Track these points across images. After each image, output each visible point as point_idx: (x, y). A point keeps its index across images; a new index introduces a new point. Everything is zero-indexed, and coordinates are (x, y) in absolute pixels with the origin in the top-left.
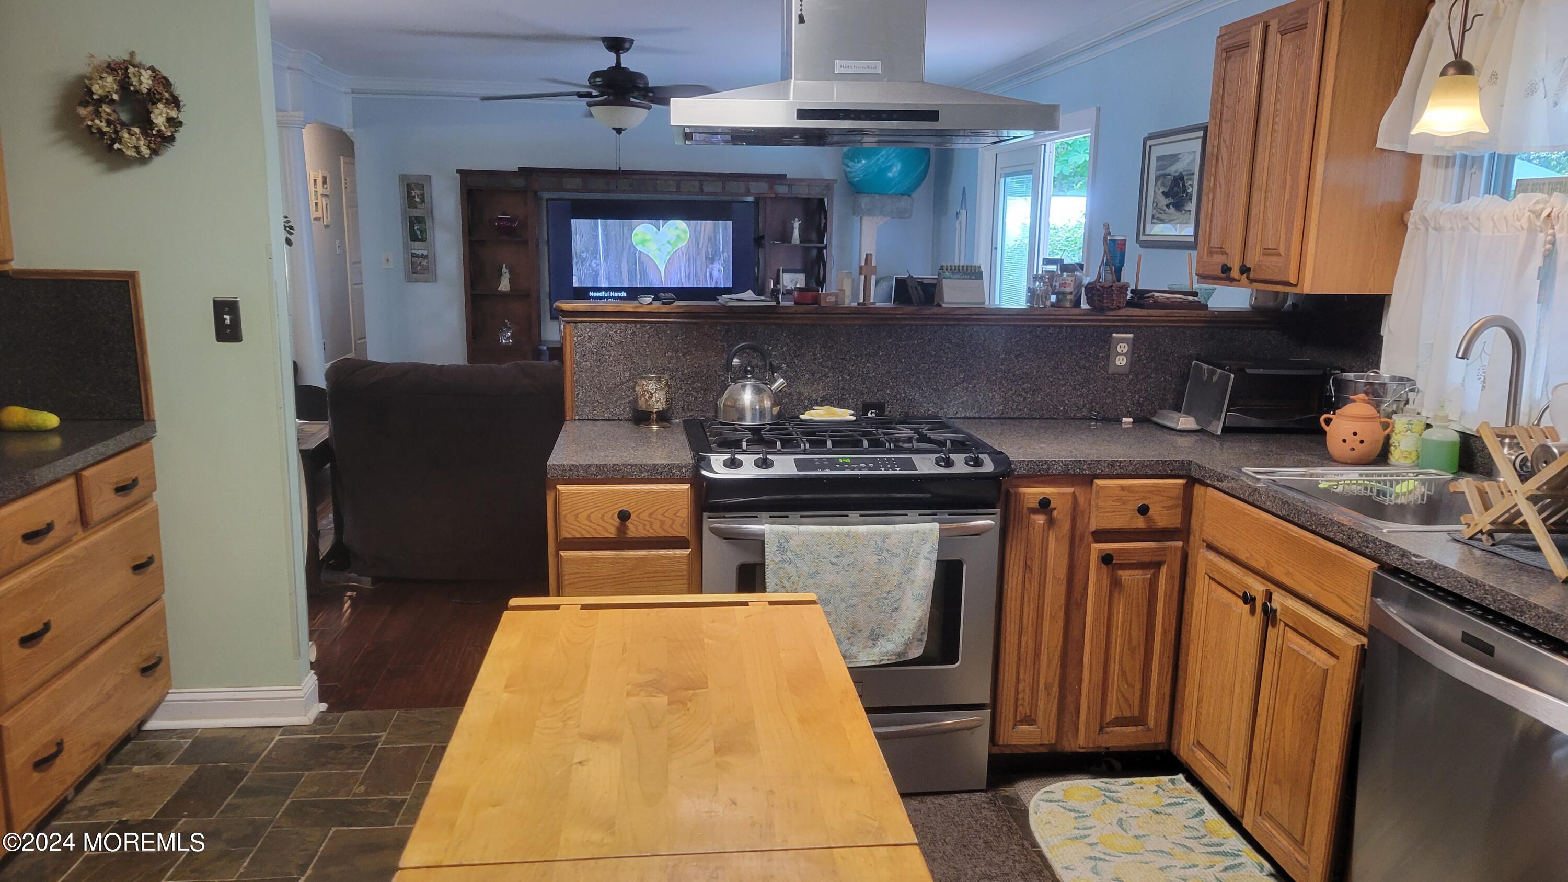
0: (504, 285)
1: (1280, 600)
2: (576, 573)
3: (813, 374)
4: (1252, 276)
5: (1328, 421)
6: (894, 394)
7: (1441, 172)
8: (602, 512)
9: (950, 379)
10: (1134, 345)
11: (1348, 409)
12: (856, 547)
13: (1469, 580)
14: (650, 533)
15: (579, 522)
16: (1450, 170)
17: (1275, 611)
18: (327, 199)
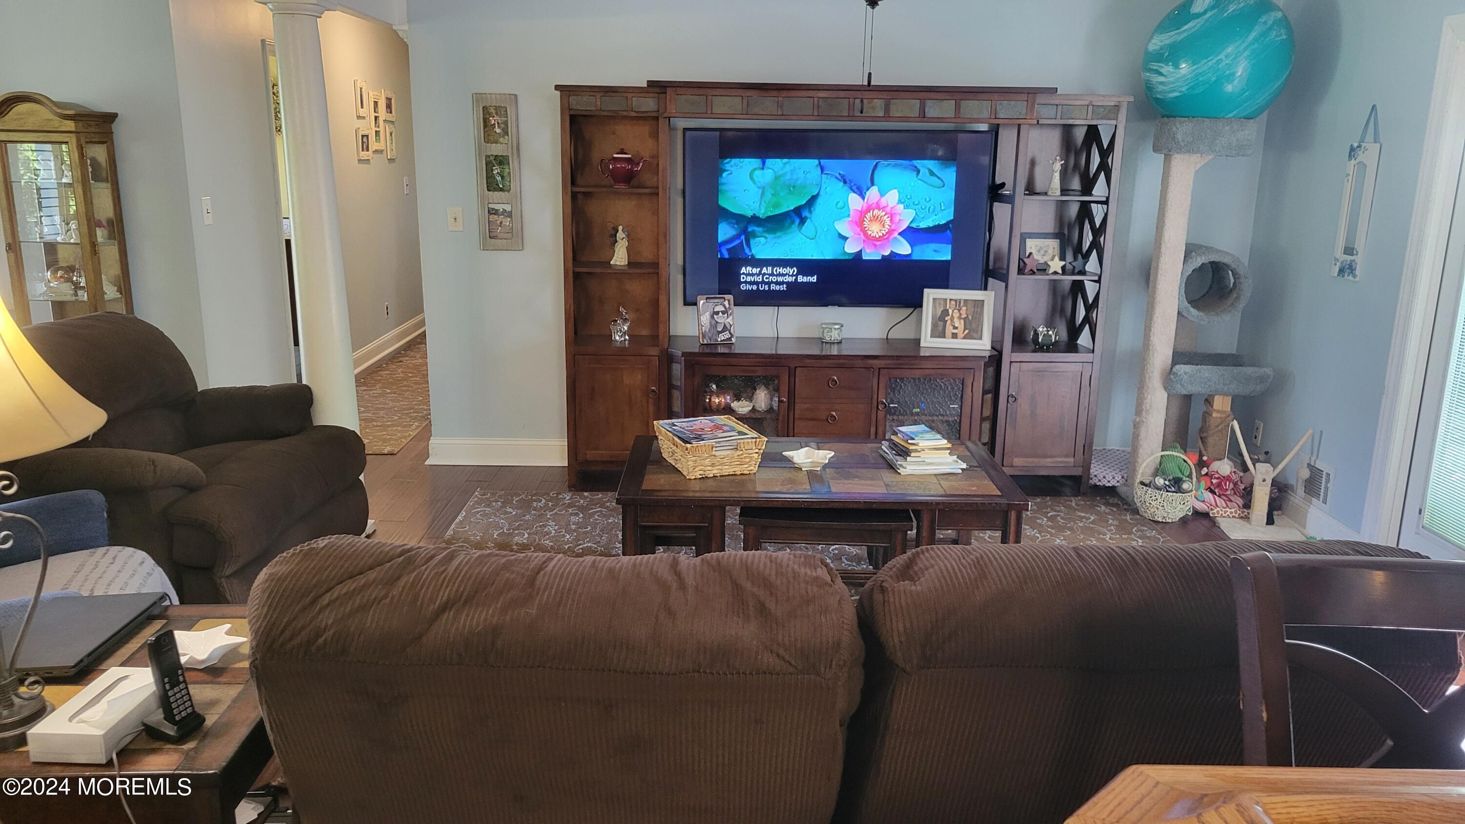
0: (620, 257)
18: (391, 126)
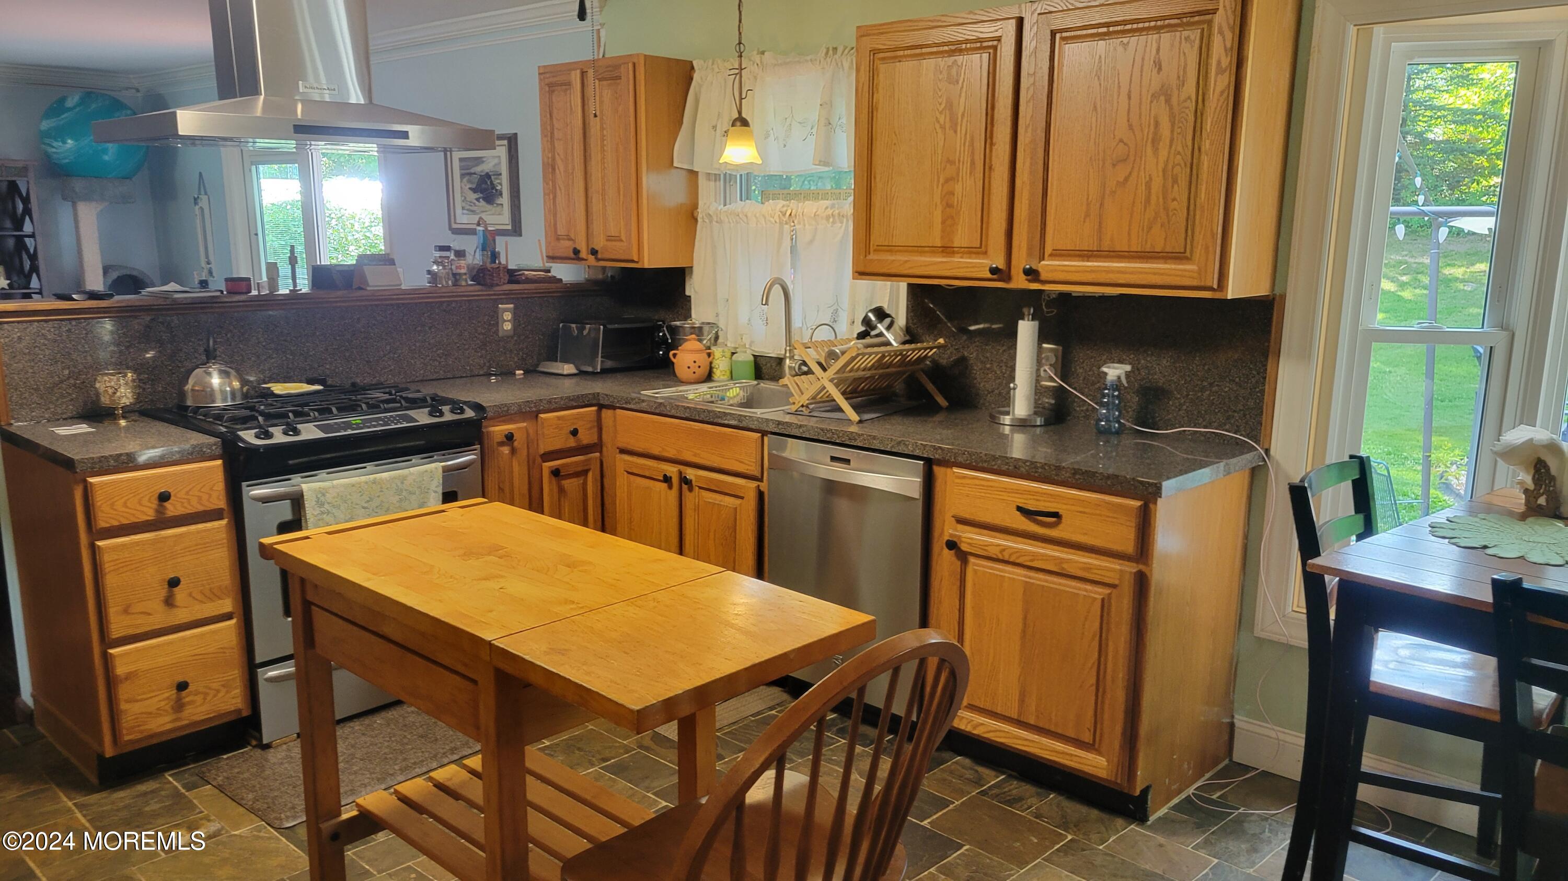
1: (691, 473)
2: (117, 560)
3: (258, 357)
4: (599, 256)
5: (675, 355)
6: (333, 368)
7: (712, 184)
8: (123, 500)
9: (379, 351)
10: (515, 313)
11: (687, 346)
12: (382, 491)
13: (822, 430)
14: (190, 510)
15: (115, 510)
16: (718, 183)
17: (691, 481)
